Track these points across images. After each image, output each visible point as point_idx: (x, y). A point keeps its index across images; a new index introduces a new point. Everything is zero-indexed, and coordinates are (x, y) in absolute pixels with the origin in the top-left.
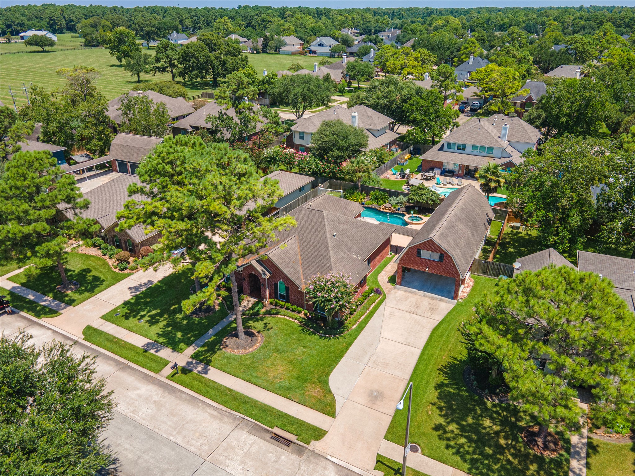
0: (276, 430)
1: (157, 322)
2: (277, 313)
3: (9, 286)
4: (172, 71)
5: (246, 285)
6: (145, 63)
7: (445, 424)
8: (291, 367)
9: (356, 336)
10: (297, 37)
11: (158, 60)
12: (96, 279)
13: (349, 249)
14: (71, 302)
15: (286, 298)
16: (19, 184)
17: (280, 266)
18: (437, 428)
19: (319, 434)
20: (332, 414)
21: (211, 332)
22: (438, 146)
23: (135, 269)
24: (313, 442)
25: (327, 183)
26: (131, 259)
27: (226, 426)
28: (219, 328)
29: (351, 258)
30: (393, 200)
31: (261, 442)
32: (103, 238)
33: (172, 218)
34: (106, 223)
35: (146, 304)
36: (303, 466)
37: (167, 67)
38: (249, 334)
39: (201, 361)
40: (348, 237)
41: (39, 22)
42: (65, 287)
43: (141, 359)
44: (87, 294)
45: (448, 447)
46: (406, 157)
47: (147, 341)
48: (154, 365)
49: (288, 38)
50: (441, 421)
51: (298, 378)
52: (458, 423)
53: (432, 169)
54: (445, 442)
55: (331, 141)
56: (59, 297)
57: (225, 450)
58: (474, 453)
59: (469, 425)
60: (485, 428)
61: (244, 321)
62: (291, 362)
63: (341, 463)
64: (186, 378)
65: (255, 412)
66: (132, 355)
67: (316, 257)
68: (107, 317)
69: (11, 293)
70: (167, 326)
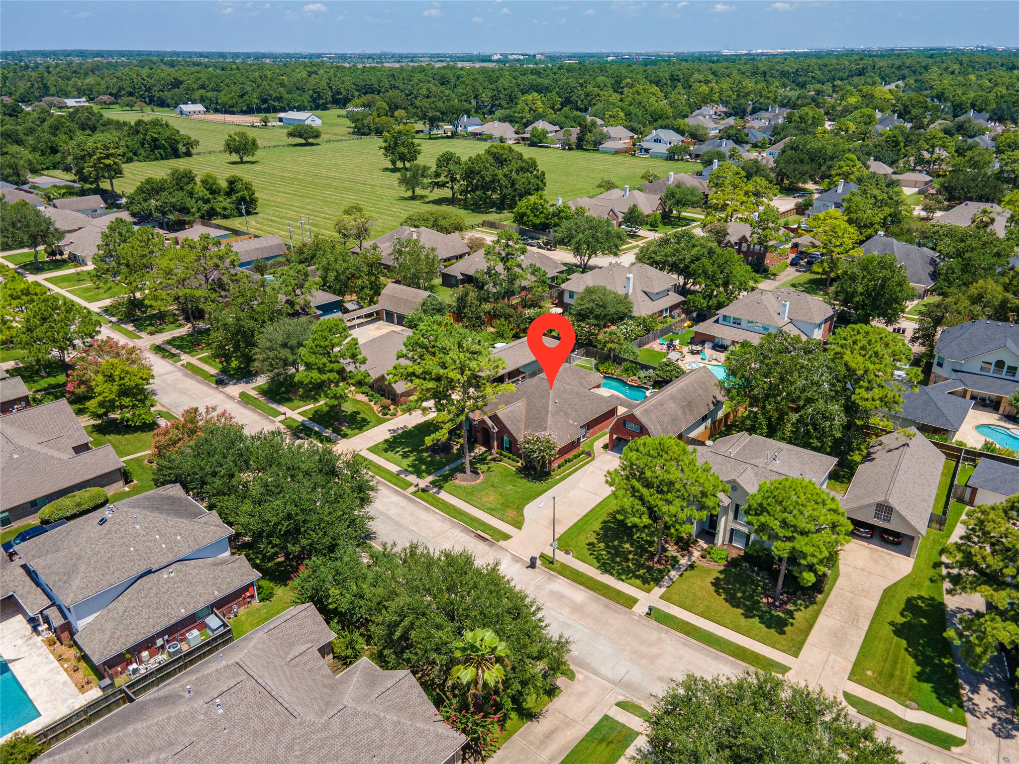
0: (479, 532)
1: (408, 456)
2: (500, 461)
3: (300, 419)
4: (452, 188)
5: (479, 436)
6: (423, 176)
7: (596, 543)
8: (500, 497)
9: (557, 483)
10: (626, 127)
11: (438, 175)
12: (364, 420)
13: (567, 415)
14: (345, 436)
15: (509, 450)
16: (322, 344)
17: (505, 423)
18: (590, 544)
19: (507, 537)
20: (519, 528)
21: (447, 468)
22: (715, 318)
23: (394, 415)
24: (501, 541)
25: (583, 351)
26: (392, 407)
27: (446, 526)
28: (453, 466)
29: (568, 422)
30: (642, 374)
31: (467, 537)
32: (370, 387)
33: (425, 379)
34: (374, 375)
35: (401, 443)
37: (448, 182)
38: (475, 472)
39: (436, 486)
40: (570, 405)
41: (301, 95)
42: (341, 424)
43: (394, 480)
44: (357, 431)
45: (592, 555)
46: (686, 325)
47: (400, 469)
48: (402, 485)
49: (614, 128)
50: (595, 541)
51: (502, 504)
52: (606, 543)
53: (703, 343)
54: (591, 552)
55: (587, 308)
56: (337, 431)
57: (443, 538)
58: (608, 559)
59: (613, 545)
60: (623, 548)
61: (471, 463)
62: (501, 494)
63: (516, 554)
64: (424, 495)
65: (467, 520)
66: (388, 476)
67: (537, 419)
68: (371, 450)
69: (303, 424)
70: (415, 460)
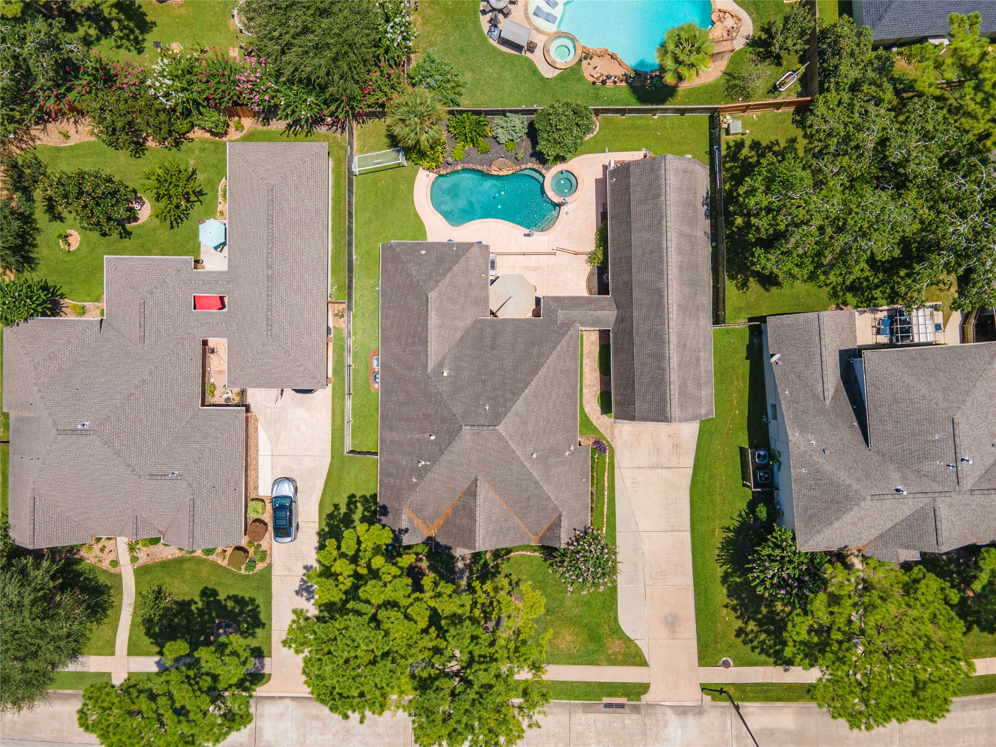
0: (605, 700)
7: (743, 626)
8: (576, 628)
18: (740, 632)
20: (644, 663)
24: (642, 697)
27: (563, 717)
36: (646, 721)
45: (753, 649)
50: (740, 623)
51: (591, 639)
52: (755, 620)
54: (750, 645)
57: (578, 739)
58: (775, 645)
59: (764, 616)
60: (778, 614)
62: (571, 621)
63: (674, 704)
